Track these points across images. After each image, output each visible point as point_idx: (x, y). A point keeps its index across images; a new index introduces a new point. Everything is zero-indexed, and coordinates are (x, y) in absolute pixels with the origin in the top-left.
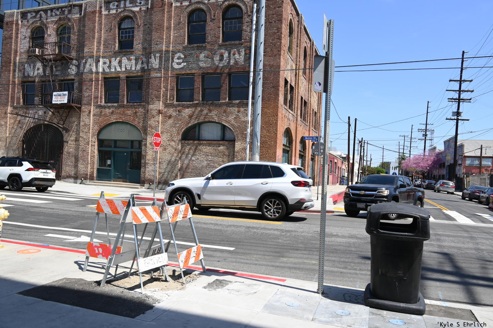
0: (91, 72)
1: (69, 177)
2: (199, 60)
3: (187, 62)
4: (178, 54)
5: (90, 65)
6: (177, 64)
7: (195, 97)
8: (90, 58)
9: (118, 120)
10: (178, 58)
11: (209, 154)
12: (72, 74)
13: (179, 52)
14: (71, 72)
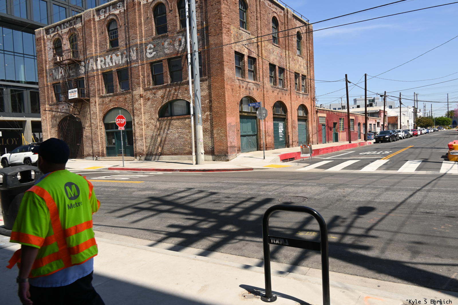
0: (93, 70)
1: (89, 155)
2: (164, 48)
3: (156, 51)
4: (149, 45)
5: (92, 64)
6: (150, 54)
7: (165, 80)
8: (91, 58)
9: (115, 107)
10: (150, 49)
11: (179, 128)
12: (82, 74)
13: (150, 43)
14: (81, 72)
